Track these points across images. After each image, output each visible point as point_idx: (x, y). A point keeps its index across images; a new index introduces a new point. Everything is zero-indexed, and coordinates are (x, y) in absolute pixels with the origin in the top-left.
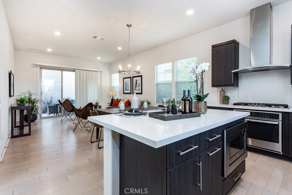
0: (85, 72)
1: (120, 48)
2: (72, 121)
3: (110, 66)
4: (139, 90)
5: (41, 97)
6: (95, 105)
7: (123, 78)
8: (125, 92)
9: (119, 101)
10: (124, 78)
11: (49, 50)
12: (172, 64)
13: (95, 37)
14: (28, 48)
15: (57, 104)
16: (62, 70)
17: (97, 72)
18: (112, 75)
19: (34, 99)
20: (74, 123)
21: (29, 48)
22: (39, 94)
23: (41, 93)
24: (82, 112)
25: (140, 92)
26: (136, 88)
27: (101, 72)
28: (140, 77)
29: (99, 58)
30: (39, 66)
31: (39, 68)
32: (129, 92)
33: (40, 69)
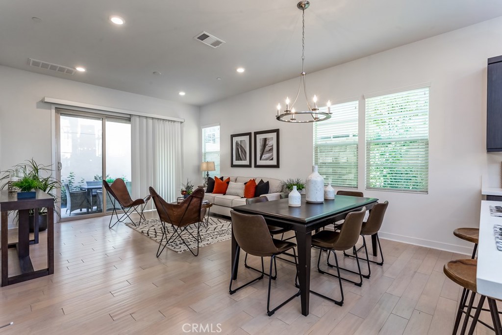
0: (150, 121)
1: (241, 70)
2: (134, 227)
3: (200, 111)
4: (272, 159)
5: (59, 175)
6: (186, 191)
7: (231, 135)
8: (236, 162)
9: (228, 183)
10: (233, 136)
11: (81, 69)
12: (358, 105)
13: (204, 37)
14: (31, 62)
15: (88, 189)
16: (104, 116)
17: (175, 123)
18: (203, 130)
19: (46, 180)
20: (142, 232)
21: (34, 62)
22: (54, 167)
23: (59, 166)
24: (179, 210)
25: (274, 162)
26: (263, 156)
27: (181, 122)
28: (275, 134)
29: (182, 94)
30: (53, 107)
31: (54, 111)
32: (247, 162)
33: (56, 112)
